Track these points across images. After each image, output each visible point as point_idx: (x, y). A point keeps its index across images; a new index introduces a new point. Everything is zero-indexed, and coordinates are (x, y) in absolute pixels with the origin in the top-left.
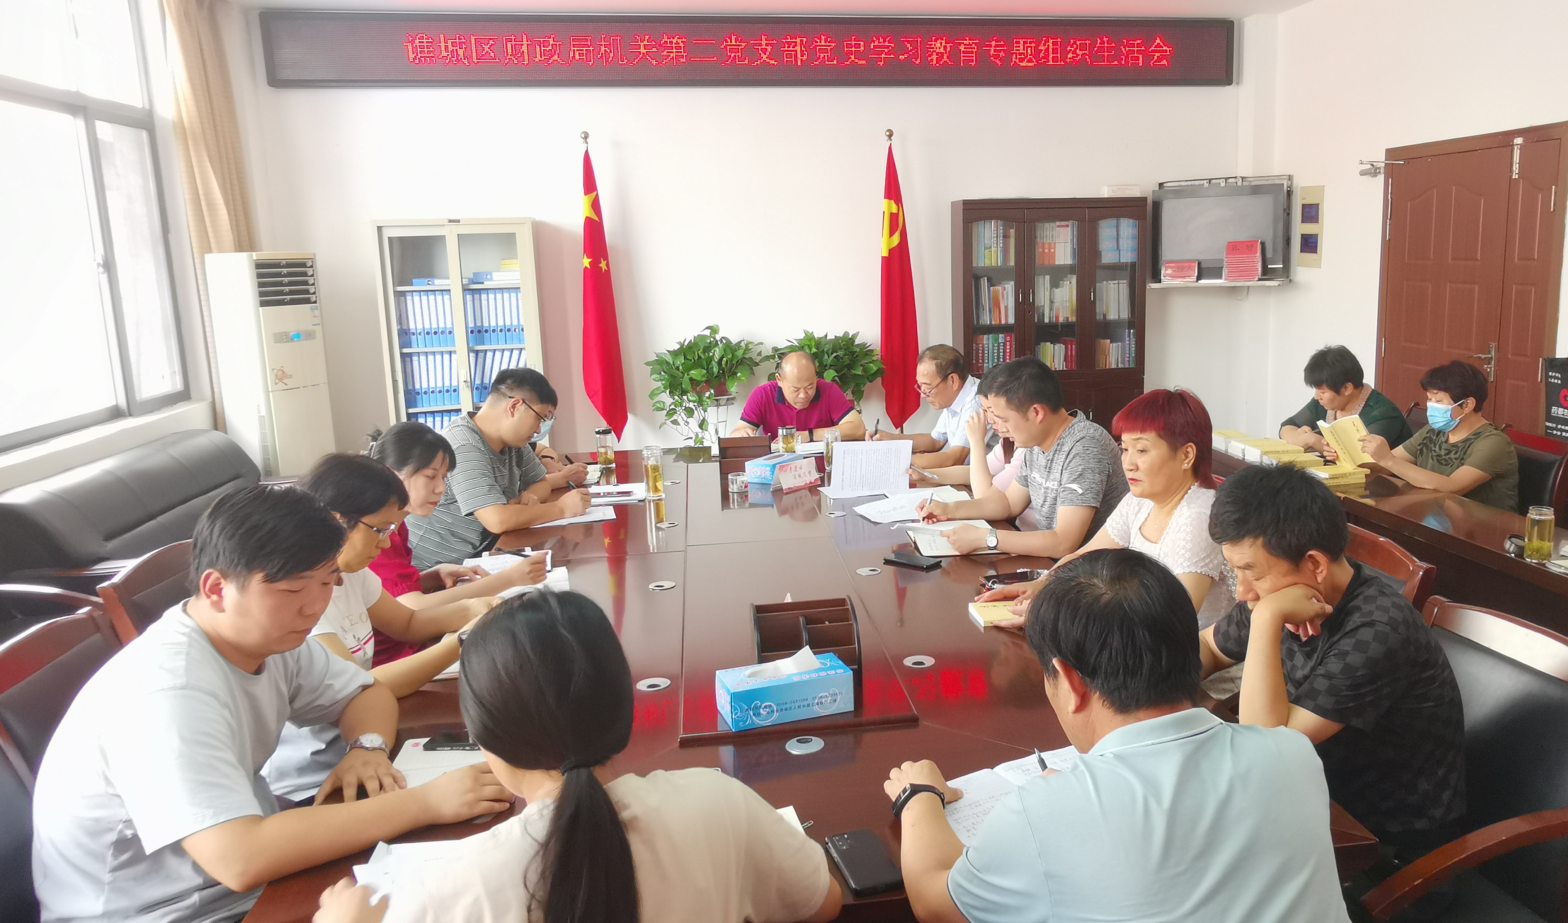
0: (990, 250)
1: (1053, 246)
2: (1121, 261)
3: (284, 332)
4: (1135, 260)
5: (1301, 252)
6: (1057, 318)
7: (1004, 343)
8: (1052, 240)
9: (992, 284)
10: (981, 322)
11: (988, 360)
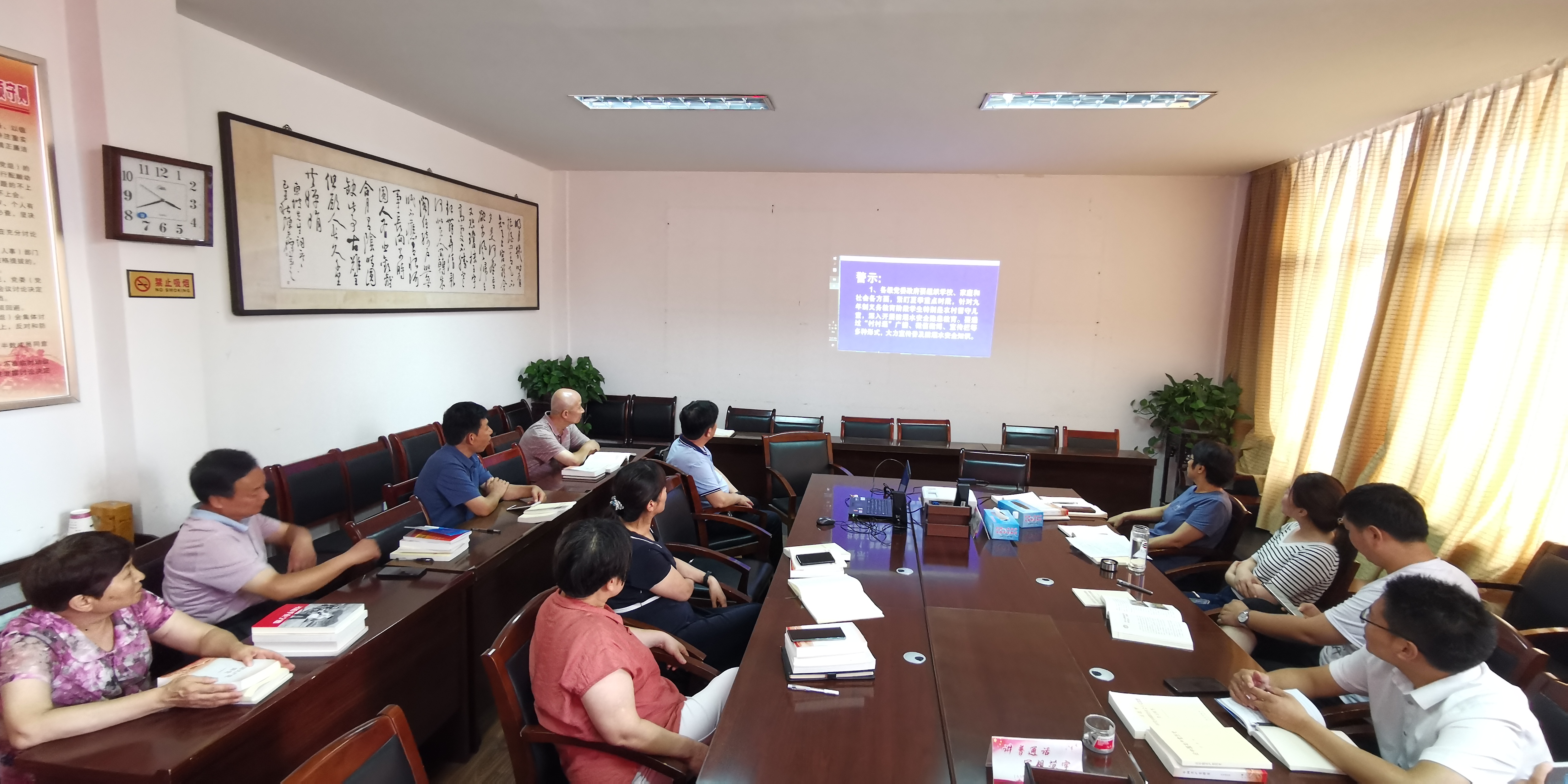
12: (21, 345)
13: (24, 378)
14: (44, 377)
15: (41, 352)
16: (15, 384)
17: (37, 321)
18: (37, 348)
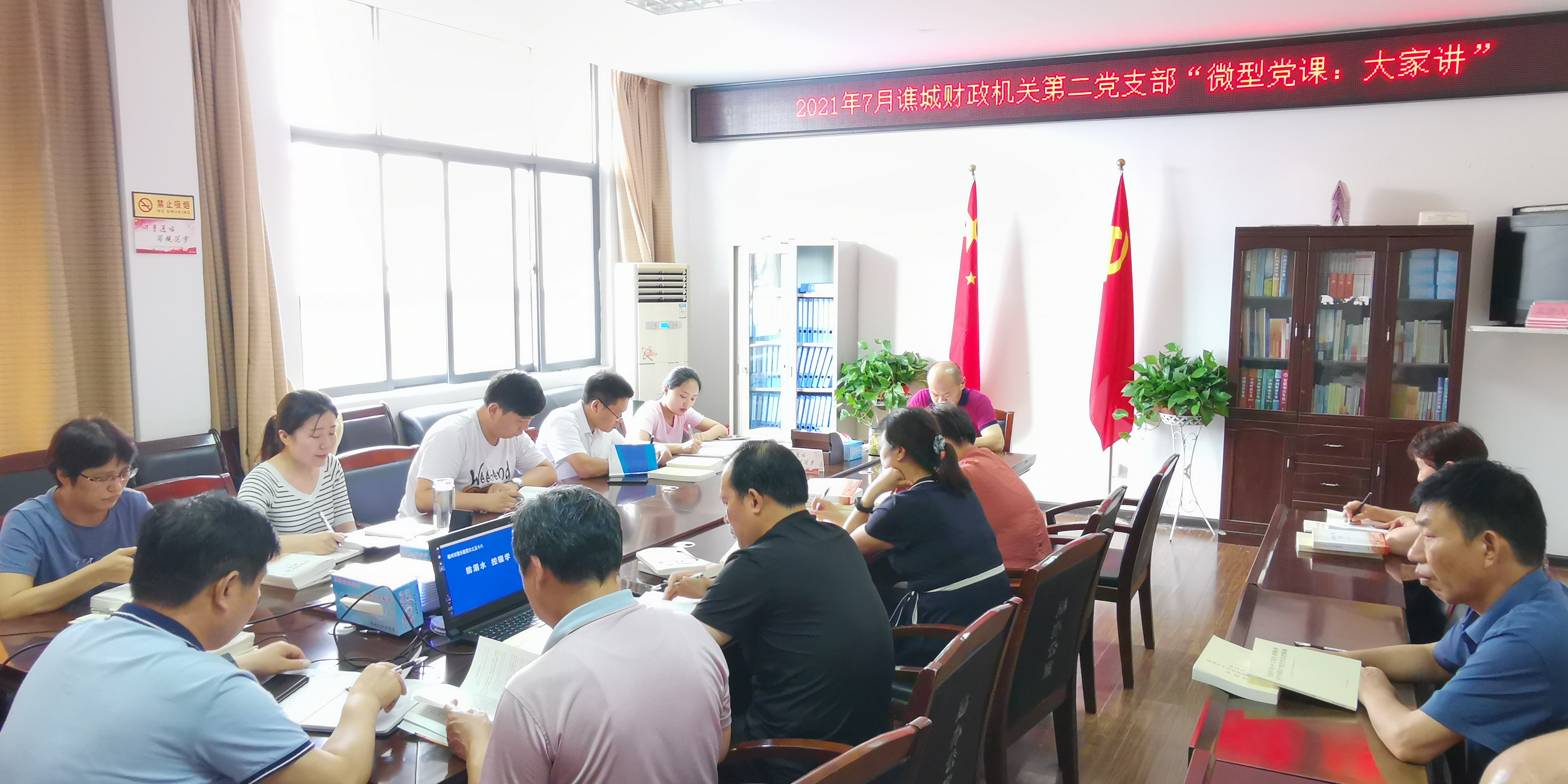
0: (1271, 279)
1: (1350, 277)
2: (1438, 298)
3: (654, 322)
4: (1453, 298)
6: (1348, 359)
7: (1280, 379)
8: (1350, 271)
9: (1271, 315)
10: (1256, 355)
11: (1261, 396)
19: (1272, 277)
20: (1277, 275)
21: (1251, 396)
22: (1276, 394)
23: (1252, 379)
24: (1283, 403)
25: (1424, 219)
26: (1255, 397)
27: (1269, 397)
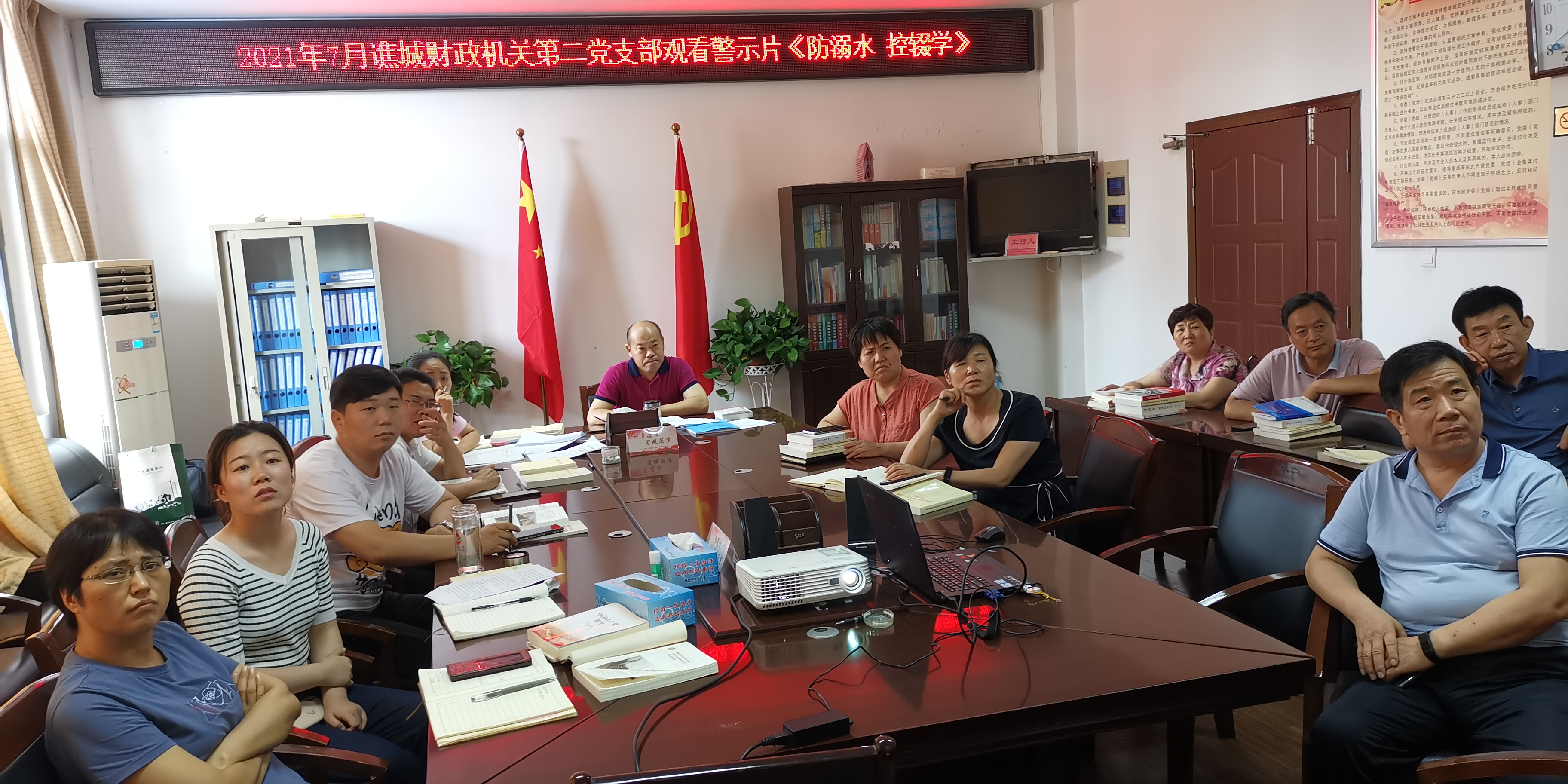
0: (819, 233)
1: (877, 227)
2: (942, 239)
3: (126, 341)
4: (954, 237)
5: (1109, 222)
6: (885, 293)
7: (836, 321)
8: (877, 221)
9: (822, 265)
10: (814, 301)
11: (822, 337)
12: (1519, 188)
13: (1519, 218)
14: (1533, 217)
15: (1532, 194)
16: (1513, 223)
17: (1532, 166)
18: (1529, 191)
19: (820, 230)
20: (823, 228)
21: (815, 339)
22: (835, 334)
23: (814, 324)
24: (840, 341)
25: (924, 175)
26: (818, 340)
27: (829, 338)
